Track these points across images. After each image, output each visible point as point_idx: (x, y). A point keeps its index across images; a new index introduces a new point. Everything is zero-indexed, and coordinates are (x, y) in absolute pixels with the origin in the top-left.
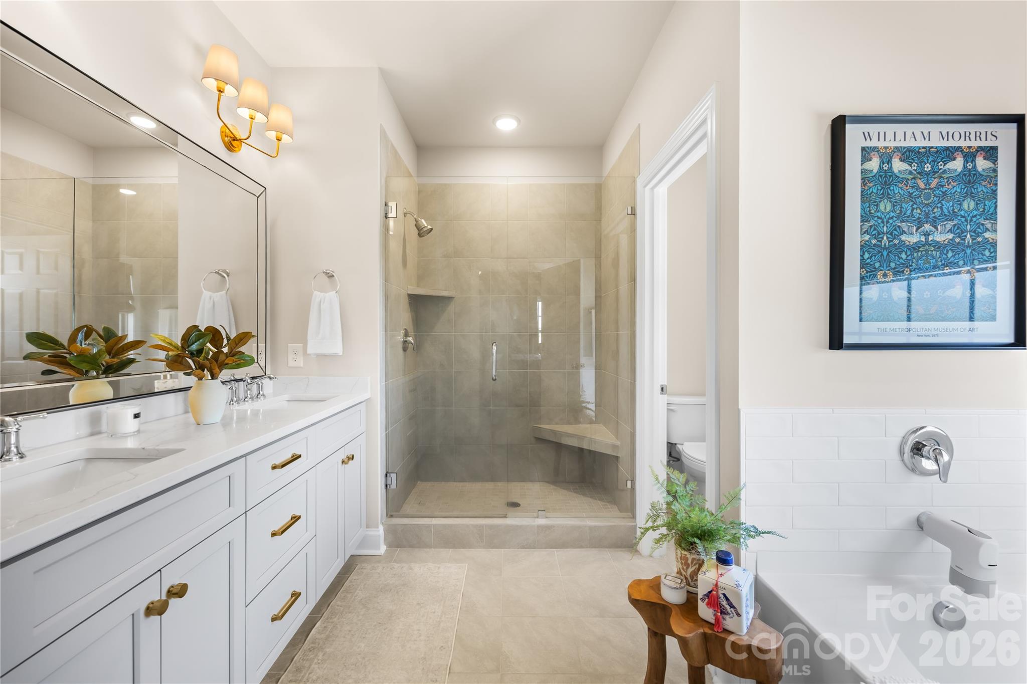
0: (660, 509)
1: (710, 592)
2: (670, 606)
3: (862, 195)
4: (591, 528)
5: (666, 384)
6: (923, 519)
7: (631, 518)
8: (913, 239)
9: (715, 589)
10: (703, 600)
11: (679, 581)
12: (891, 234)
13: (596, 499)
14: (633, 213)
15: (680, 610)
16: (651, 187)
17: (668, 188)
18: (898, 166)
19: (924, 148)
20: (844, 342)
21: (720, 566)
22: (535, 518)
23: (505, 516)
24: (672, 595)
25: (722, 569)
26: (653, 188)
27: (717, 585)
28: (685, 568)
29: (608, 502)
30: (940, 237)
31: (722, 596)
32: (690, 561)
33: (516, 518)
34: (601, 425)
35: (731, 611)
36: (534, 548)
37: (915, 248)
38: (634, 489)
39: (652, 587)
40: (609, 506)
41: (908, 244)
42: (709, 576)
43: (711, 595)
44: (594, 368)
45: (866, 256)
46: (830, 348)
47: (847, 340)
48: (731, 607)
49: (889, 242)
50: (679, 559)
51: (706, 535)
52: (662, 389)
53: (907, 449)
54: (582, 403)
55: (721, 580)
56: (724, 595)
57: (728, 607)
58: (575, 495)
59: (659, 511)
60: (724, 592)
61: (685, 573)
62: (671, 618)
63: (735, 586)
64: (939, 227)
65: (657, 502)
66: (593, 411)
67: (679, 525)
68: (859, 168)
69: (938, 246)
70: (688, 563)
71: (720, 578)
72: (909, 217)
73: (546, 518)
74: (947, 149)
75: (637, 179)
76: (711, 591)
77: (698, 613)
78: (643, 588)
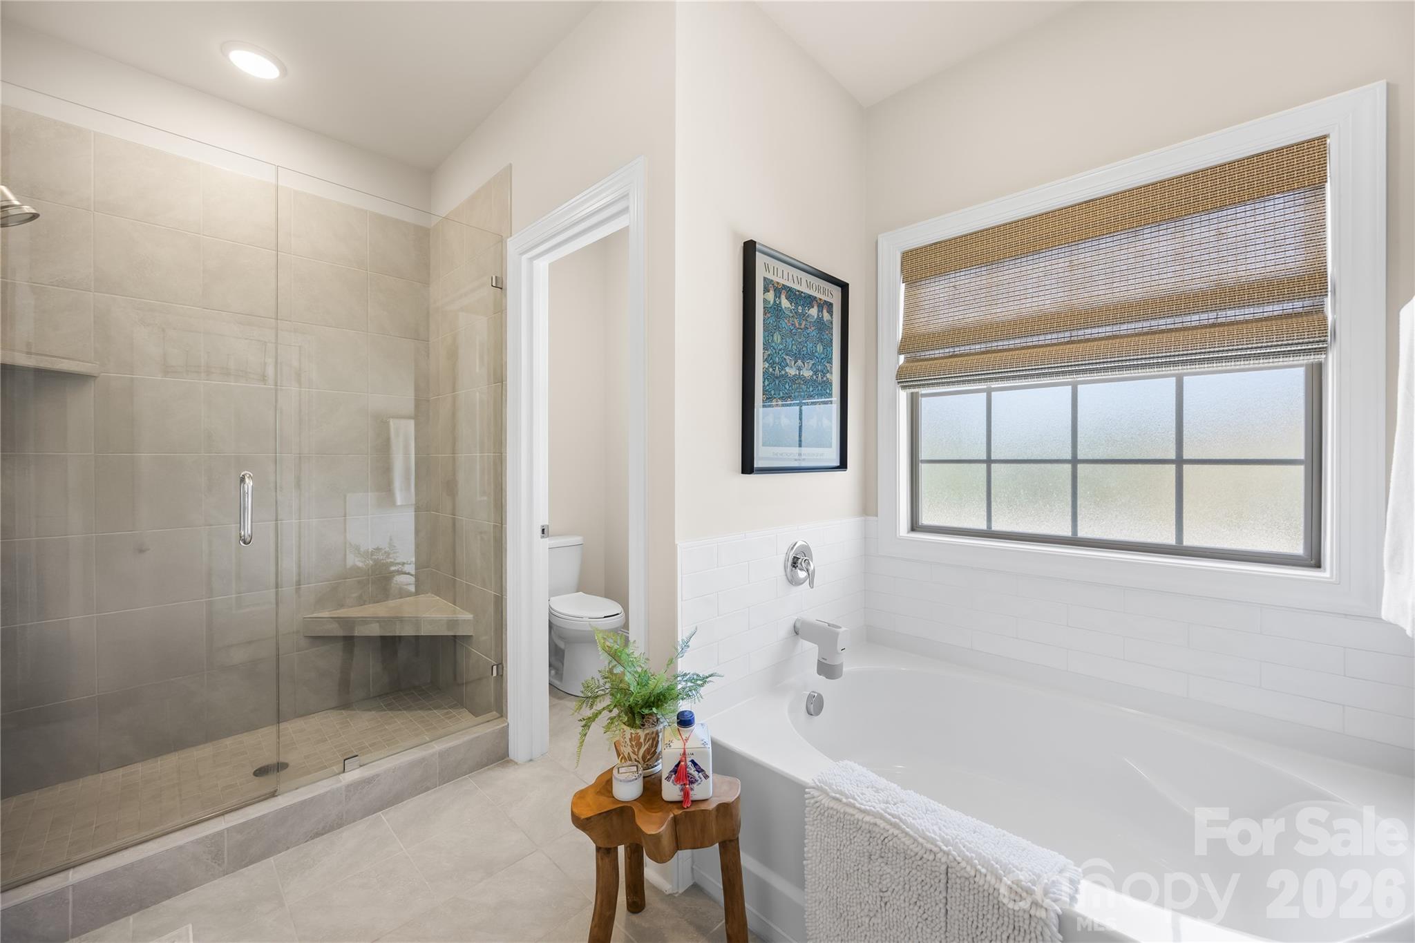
0: (598, 687)
1: (677, 766)
2: (629, 805)
3: (764, 324)
4: (442, 755)
5: (547, 524)
6: (798, 625)
7: (498, 718)
8: (792, 371)
9: (683, 759)
10: (668, 778)
11: (635, 769)
12: (780, 365)
13: (430, 709)
14: (499, 285)
15: (642, 804)
16: (529, 257)
17: (550, 264)
18: (785, 303)
19: (798, 291)
20: (755, 466)
21: (682, 730)
22: (339, 774)
23: (273, 795)
24: (627, 789)
25: (685, 732)
26: (532, 259)
27: (684, 754)
28: (636, 750)
29: (451, 707)
30: (807, 373)
31: (689, 764)
32: (642, 740)
33: (297, 789)
34: (429, 594)
35: (699, 777)
36: (340, 826)
37: (794, 380)
38: (502, 675)
39: (599, 793)
40: (453, 712)
41: (789, 375)
42: (672, 748)
43: (679, 768)
44: (413, 509)
45: (767, 383)
46: (743, 472)
47: (758, 463)
48: (699, 772)
49: (780, 372)
50: (628, 742)
51: (658, 700)
52: (543, 530)
53: (790, 563)
54: (391, 566)
55: (689, 745)
56: (693, 761)
57: (696, 774)
58: (390, 713)
59: (597, 690)
60: (692, 758)
61: (636, 757)
62: (636, 818)
63: (703, 746)
64: (806, 364)
65: (590, 679)
66: (412, 575)
67: (631, 699)
68: (762, 297)
69: (806, 381)
70: (641, 743)
71: (687, 744)
72: (790, 351)
73: (361, 766)
74: (810, 296)
75: (508, 240)
76: (679, 763)
77: (662, 797)
78: (590, 798)
